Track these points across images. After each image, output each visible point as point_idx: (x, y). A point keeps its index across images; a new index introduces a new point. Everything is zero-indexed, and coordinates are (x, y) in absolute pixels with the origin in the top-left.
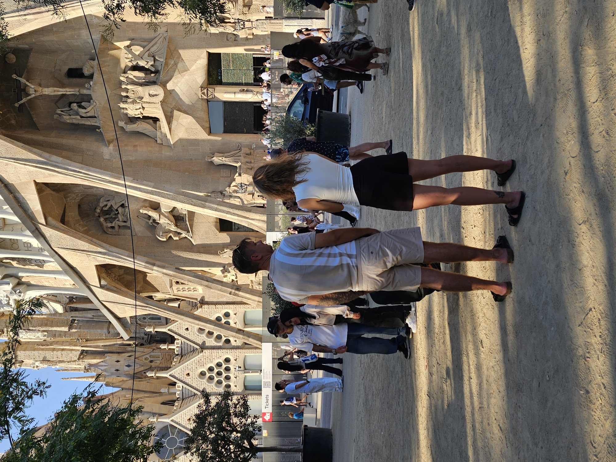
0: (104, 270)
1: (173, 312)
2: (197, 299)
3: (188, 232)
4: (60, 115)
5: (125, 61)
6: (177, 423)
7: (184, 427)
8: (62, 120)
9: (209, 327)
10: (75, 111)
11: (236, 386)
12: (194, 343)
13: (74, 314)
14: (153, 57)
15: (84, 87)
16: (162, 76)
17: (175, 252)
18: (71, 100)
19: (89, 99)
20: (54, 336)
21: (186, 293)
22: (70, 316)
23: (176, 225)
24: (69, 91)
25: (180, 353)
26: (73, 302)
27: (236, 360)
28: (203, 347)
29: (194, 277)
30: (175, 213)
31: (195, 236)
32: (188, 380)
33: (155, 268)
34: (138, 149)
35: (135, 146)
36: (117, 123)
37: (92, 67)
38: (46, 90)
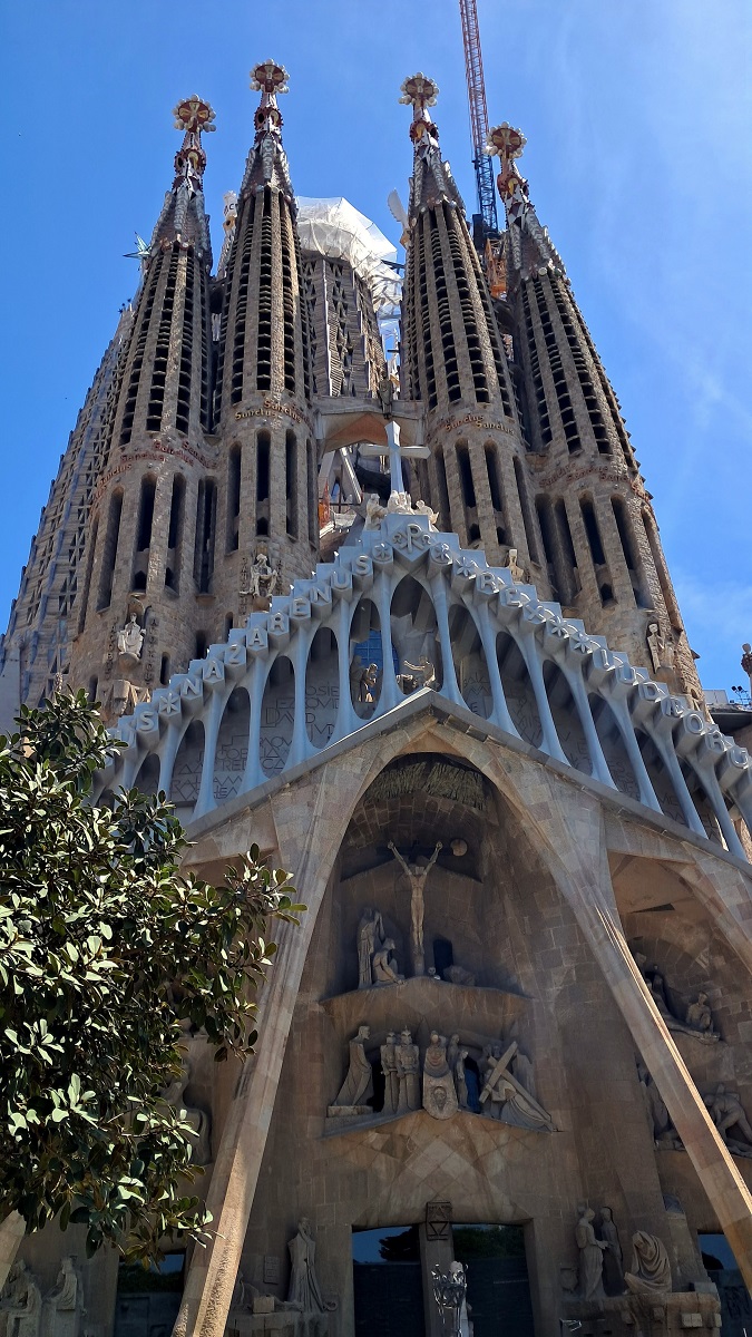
8: (364, 921)
24: (418, 936)
34: (317, 1065)
35: (322, 1056)
36: (364, 1024)
37: (463, 983)
38: (420, 896)
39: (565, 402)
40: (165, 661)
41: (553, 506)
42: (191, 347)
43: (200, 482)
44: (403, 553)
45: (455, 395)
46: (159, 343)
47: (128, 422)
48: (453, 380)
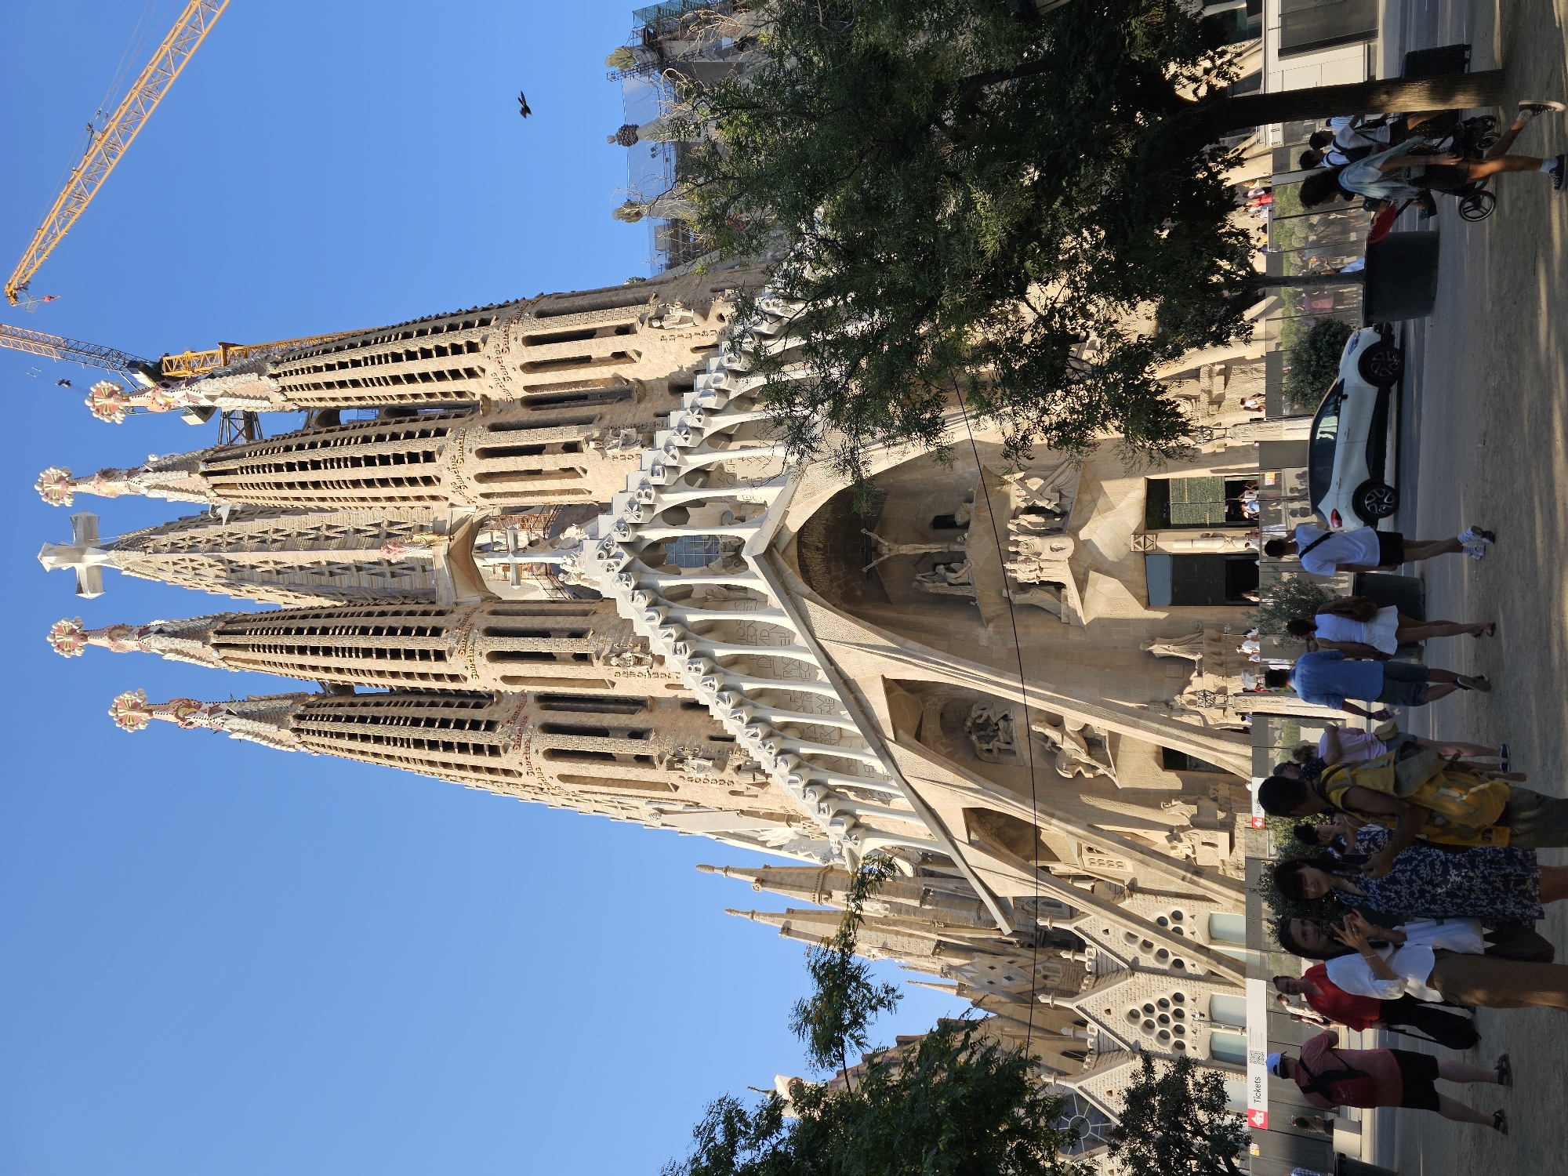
0: (974, 817)
1: (1084, 899)
2: (1123, 882)
3: (1109, 766)
4: (920, 582)
5: (1017, 500)
6: (1089, 1094)
7: (1100, 1103)
8: (924, 590)
9: (1144, 934)
10: (941, 575)
11: (1195, 1048)
12: (1118, 956)
13: (928, 880)
14: (1059, 492)
15: (956, 542)
16: (1072, 521)
17: (1085, 799)
18: (937, 560)
19: (961, 558)
20: (899, 912)
21: (1105, 869)
22: (923, 884)
23: (1089, 754)
24: (933, 548)
25: (1094, 971)
26: (928, 863)
27: (1194, 1000)
28: (1134, 967)
29: (1118, 842)
30: (1088, 734)
31: (1120, 774)
32: (1107, 1020)
33: (1054, 821)
34: (1032, 630)
35: (1026, 626)
36: (1001, 592)
37: (968, 513)
38: (904, 547)
39: (425, 377)
40: (712, 738)
42: (407, 719)
43: (543, 708)
44: (622, 565)
45: (427, 481)
46: (409, 746)
47: (491, 771)
48: (413, 481)
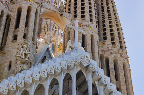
41: (104, 59)
44: (83, 62)
45: (83, 17)
48: (83, 12)
